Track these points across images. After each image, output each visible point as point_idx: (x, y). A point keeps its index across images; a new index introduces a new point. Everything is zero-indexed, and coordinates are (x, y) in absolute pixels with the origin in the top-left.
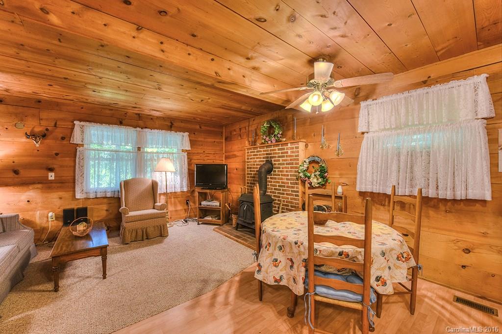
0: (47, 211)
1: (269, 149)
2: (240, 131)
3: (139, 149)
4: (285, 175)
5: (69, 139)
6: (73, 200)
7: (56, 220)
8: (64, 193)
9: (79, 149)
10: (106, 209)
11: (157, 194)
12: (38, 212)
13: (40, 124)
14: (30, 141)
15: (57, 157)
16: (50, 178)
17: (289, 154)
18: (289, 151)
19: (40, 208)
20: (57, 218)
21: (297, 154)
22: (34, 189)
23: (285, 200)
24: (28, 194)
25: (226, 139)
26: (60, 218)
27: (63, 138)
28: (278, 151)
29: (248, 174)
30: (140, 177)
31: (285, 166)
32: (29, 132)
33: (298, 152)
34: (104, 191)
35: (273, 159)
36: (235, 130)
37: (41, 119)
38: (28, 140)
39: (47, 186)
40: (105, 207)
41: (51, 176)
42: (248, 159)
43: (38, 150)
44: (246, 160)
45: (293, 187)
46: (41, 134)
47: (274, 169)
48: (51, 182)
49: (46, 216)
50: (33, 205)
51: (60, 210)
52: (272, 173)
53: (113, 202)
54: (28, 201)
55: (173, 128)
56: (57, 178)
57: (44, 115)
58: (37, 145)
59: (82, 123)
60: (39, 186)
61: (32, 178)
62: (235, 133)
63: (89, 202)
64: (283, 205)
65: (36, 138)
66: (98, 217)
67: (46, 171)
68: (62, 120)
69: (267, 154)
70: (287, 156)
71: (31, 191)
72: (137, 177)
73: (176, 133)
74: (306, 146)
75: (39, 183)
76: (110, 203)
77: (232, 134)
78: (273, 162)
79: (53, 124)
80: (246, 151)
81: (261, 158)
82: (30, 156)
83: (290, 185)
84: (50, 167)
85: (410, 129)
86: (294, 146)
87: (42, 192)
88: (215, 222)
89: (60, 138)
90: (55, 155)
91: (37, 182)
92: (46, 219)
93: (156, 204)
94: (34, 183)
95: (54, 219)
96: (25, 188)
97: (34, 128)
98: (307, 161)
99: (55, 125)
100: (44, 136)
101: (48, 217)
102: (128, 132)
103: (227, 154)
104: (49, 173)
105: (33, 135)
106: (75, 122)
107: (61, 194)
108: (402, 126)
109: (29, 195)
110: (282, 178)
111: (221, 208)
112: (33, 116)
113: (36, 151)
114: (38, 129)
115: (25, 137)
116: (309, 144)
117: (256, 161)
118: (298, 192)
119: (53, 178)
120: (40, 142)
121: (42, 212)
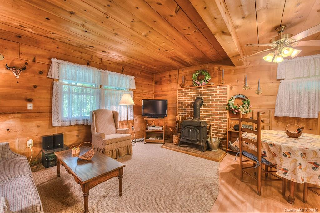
0: (26, 138)
1: (200, 90)
2: (170, 78)
3: (101, 86)
4: (214, 107)
5: (46, 74)
6: (49, 128)
7: (34, 146)
8: (41, 121)
9: (55, 83)
10: (76, 135)
11: (117, 122)
12: (18, 140)
13: (20, 57)
14: (10, 73)
15: (35, 89)
16: (29, 108)
17: (218, 93)
18: (218, 91)
19: (19, 136)
20: (35, 144)
21: (225, 93)
22: (13, 118)
23: (214, 124)
24: (7, 123)
25: (156, 83)
26: (38, 144)
27: (41, 73)
28: (208, 91)
29: (178, 107)
30: (103, 108)
31: (215, 101)
32: (9, 64)
33: (226, 92)
34: (76, 119)
35: (203, 97)
36: (164, 77)
37: (20, 54)
38: (7, 72)
39: (26, 115)
40: (75, 133)
41: (30, 106)
42: (179, 97)
43: (18, 82)
44: (178, 98)
45: (221, 115)
46: (21, 67)
47: (204, 104)
48: (30, 112)
49: (25, 143)
50: (12, 134)
51: (38, 137)
52: (203, 106)
53: (82, 128)
54: (8, 130)
55: (124, 72)
56: (36, 109)
57: (23, 49)
58: (18, 77)
59: (59, 61)
60: (19, 115)
61: (12, 108)
62: (165, 79)
63: (63, 129)
64: (213, 127)
65: (16, 70)
66: (70, 141)
67: (25, 102)
68: (40, 56)
69: (197, 93)
70: (216, 95)
71: (11, 120)
72: (101, 108)
73: (126, 76)
74: (231, 88)
75: (18, 113)
76: (80, 130)
77: (162, 79)
78: (203, 99)
79: (32, 58)
80: (178, 91)
81: (192, 96)
82: (10, 87)
83: (218, 114)
84: (28, 98)
85: (316, 78)
86: (223, 88)
87: (21, 121)
88: (159, 141)
89: (38, 72)
90: (33, 88)
91: (17, 112)
92: (25, 146)
93: (118, 129)
94: (14, 113)
95: (33, 145)
96: (4, 117)
97: (13, 60)
98: (234, 98)
99: (34, 60)
100: (24, 69)
101: (26, 144)
102: (94, 72)
103: (157, 94)
104: (28, 104)
105: (14, 67)
106: (52, 59)
107: (39, 122)
108: (311, 76)
109: (9, 124)
110: (211, 109)
111: (164, 131)
112: (13, 49)
113: (16, 83)
114: (18, 63)
115: (5, 69)
116: (233, 87)
117: (187, 98)
118: (226, 118)
119: (31, 108)
120: (20, 74)
121: (20, 140)
